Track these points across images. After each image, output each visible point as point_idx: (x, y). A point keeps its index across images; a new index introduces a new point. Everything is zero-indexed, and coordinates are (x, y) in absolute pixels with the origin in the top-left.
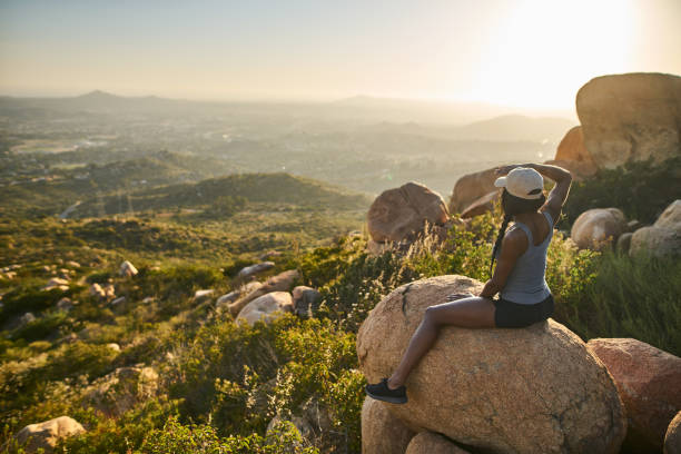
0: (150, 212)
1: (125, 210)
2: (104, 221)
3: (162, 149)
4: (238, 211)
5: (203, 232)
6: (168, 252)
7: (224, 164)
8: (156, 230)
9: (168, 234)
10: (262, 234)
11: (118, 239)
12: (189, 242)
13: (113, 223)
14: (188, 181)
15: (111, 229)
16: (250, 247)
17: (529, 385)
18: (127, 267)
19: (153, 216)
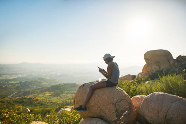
0: (36, 94)
1: (29, 94)
2: (22, 98)
3: (41, 77)
4: (61, 94)
5: (51, 100)
6: (40, 106)
7: (58, 81)
8: (37, 100)
9: (41, 101)
10: (68, 100)
11: (26, 103)
12: (47, 103)
13: (25, 98)
14: (47, 86)
15: (24, 100)
16: (64, 104)
18: (27, 110)
19: (37, 96)
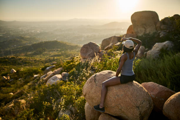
0: (18, 54)
1: (10, 54)
2: (4, 58)
3: (20, 36)
4: (44, 52)
5: (34, 58)
6: (25, 65)
7: (38, 39)
8: (20, 59)
9: (24, 60)
10: (51, 58)
11: (9, 62)
12: (30, 61)
13: (7, 58)
14: (28, 45)
15: (7, 60)
16: (48, 61)
17: (130, 100)
18: (13, 70)
19: (19, 55)
